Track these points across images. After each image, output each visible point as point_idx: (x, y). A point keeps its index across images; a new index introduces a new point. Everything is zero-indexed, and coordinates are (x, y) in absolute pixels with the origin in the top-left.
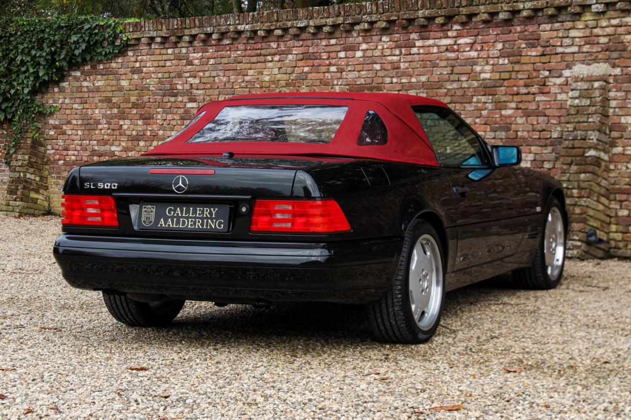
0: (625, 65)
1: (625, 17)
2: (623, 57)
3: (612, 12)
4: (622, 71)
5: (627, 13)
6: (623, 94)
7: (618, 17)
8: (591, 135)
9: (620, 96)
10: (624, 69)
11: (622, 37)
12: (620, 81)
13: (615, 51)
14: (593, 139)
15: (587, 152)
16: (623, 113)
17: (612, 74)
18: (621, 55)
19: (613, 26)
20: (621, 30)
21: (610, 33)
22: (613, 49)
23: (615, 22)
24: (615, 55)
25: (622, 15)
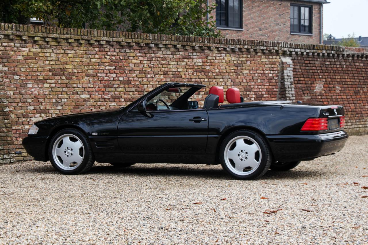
0: (10, 66)
1: (9, 43)
2: (8, 62)
3: (4, 39)
4: (8, 69)
5: (11, 41)
6: (9, 80)
7: (8, 42)
8: (4, 101)
9: (7, 81)
10: (9, 68)
11: (8, 52)
12: (7, 74)
13: (5, 59)
14: (6, 103)
15: (5, 109)
16: (9, 90)
17: (3, 70)
18: (8, 61)
19: (4, 46)
20: (8, 49)
21: (2, 50)
22: (4, 58)
23: (5, 44)
24: (5, 61)
25: (9, 41)
